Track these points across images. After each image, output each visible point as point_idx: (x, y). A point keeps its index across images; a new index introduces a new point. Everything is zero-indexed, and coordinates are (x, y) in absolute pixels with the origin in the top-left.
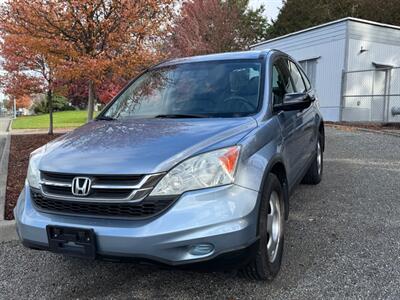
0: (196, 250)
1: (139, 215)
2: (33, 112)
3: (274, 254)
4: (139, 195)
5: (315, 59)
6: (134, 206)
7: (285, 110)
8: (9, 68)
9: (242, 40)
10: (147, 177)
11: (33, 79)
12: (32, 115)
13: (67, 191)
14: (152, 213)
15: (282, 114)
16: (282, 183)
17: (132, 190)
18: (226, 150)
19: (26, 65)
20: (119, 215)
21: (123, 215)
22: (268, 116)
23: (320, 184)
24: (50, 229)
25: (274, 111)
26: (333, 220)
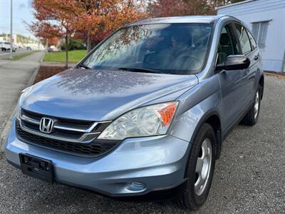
0: (132, 186)
1: (88, 153)
2: (60, 49)
3: (203, 188)
4: (89, 137)
5: (268, 21)
6: (85, 146)
7: (226, 69)
8: (40, 18)
9: (213, 3)
11: (55, 26)
12: (59, 52)
13: (36, 127)
15: (224, 72)
16: (215, 131)
17: (83, 133)
18: (166, 105)
19: (51, 16)
20: (74, 152)
21: (76, 152)
22: (210, 75)
23: (255, 126)
24: (22, 157)
25: (217, 69)
26: (259, 159)
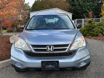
10: (70, 45)
14: (71, 55)
